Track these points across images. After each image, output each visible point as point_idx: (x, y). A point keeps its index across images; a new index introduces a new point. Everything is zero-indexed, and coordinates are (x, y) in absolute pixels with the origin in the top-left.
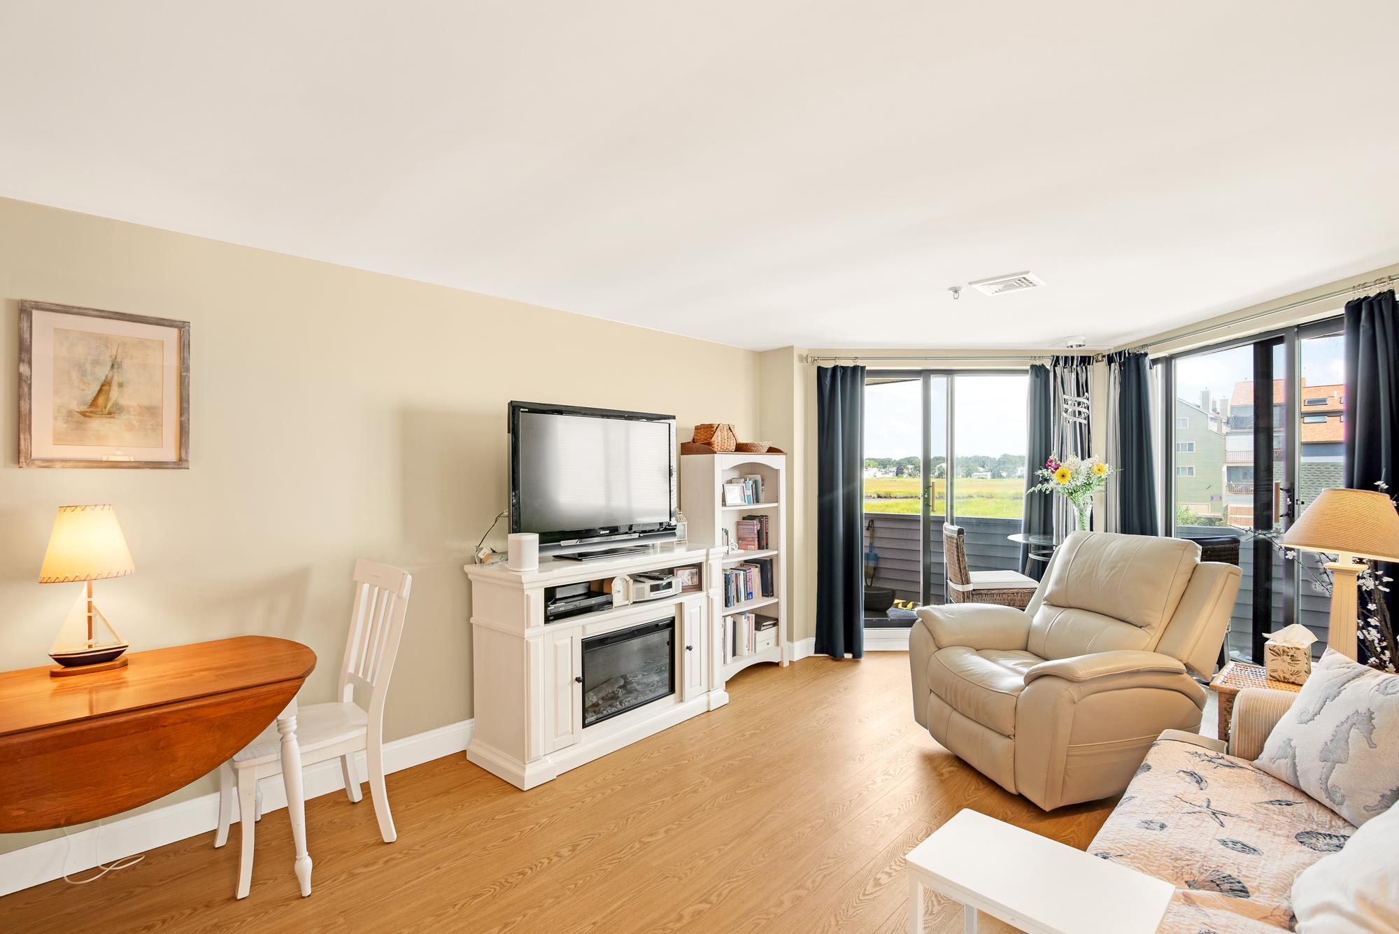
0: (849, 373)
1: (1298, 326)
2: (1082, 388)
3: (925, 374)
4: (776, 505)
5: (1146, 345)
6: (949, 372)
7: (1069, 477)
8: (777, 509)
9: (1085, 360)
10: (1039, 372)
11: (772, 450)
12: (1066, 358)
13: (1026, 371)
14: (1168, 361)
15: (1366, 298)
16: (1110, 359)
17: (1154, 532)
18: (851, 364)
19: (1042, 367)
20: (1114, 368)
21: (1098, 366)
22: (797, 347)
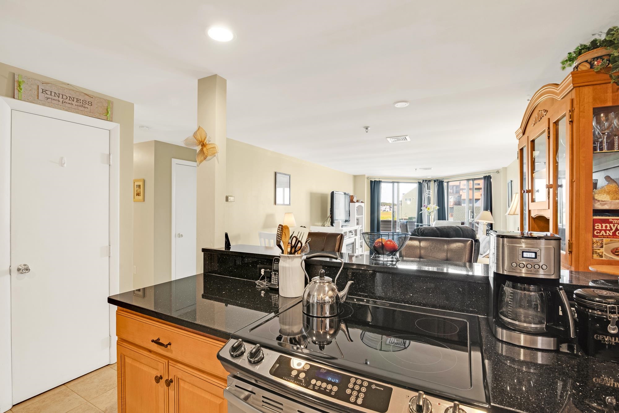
0: (378, 182)
1: (474, 179)
2: (429, 188)
3: (393, 182)
4: (362, 216)
5: (443, 179)
6: (398, 182)
7: (430, 209)
8: (362, 217)
9: (430, 181)
10: (420, 183)
11: (362, 202)
12: (425, 180)
13: (417, 183)
14: (448, 182)
15: (486, 176)
16: (435, 181)
17: (445, 220)
18: (378, 180)
19: (420, 182)
20: (436, 183)
21: (432, 183)
22: (365, 175)
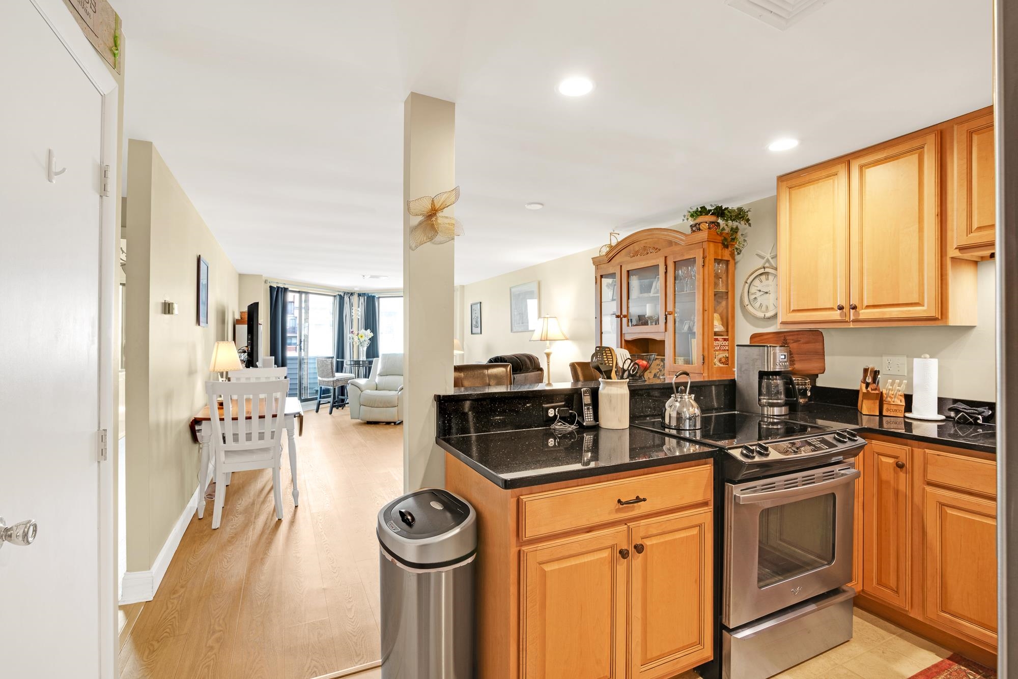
0: (283, 290)
2: (351, 304)
3: (300, 292)
5: (374, 293)
6: (306, 293)
9: (352, 294)
10: (341, 298)
12: (347, 292)
13: (335, 296)
14: (379, 298)
16: (359, 295)
18: (282, 286)
19: (341, 295)
20: (362, 299)
21: (355, 298)
22: (262, 275)
